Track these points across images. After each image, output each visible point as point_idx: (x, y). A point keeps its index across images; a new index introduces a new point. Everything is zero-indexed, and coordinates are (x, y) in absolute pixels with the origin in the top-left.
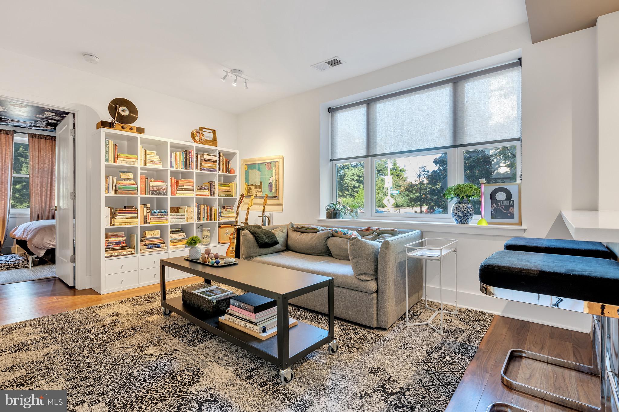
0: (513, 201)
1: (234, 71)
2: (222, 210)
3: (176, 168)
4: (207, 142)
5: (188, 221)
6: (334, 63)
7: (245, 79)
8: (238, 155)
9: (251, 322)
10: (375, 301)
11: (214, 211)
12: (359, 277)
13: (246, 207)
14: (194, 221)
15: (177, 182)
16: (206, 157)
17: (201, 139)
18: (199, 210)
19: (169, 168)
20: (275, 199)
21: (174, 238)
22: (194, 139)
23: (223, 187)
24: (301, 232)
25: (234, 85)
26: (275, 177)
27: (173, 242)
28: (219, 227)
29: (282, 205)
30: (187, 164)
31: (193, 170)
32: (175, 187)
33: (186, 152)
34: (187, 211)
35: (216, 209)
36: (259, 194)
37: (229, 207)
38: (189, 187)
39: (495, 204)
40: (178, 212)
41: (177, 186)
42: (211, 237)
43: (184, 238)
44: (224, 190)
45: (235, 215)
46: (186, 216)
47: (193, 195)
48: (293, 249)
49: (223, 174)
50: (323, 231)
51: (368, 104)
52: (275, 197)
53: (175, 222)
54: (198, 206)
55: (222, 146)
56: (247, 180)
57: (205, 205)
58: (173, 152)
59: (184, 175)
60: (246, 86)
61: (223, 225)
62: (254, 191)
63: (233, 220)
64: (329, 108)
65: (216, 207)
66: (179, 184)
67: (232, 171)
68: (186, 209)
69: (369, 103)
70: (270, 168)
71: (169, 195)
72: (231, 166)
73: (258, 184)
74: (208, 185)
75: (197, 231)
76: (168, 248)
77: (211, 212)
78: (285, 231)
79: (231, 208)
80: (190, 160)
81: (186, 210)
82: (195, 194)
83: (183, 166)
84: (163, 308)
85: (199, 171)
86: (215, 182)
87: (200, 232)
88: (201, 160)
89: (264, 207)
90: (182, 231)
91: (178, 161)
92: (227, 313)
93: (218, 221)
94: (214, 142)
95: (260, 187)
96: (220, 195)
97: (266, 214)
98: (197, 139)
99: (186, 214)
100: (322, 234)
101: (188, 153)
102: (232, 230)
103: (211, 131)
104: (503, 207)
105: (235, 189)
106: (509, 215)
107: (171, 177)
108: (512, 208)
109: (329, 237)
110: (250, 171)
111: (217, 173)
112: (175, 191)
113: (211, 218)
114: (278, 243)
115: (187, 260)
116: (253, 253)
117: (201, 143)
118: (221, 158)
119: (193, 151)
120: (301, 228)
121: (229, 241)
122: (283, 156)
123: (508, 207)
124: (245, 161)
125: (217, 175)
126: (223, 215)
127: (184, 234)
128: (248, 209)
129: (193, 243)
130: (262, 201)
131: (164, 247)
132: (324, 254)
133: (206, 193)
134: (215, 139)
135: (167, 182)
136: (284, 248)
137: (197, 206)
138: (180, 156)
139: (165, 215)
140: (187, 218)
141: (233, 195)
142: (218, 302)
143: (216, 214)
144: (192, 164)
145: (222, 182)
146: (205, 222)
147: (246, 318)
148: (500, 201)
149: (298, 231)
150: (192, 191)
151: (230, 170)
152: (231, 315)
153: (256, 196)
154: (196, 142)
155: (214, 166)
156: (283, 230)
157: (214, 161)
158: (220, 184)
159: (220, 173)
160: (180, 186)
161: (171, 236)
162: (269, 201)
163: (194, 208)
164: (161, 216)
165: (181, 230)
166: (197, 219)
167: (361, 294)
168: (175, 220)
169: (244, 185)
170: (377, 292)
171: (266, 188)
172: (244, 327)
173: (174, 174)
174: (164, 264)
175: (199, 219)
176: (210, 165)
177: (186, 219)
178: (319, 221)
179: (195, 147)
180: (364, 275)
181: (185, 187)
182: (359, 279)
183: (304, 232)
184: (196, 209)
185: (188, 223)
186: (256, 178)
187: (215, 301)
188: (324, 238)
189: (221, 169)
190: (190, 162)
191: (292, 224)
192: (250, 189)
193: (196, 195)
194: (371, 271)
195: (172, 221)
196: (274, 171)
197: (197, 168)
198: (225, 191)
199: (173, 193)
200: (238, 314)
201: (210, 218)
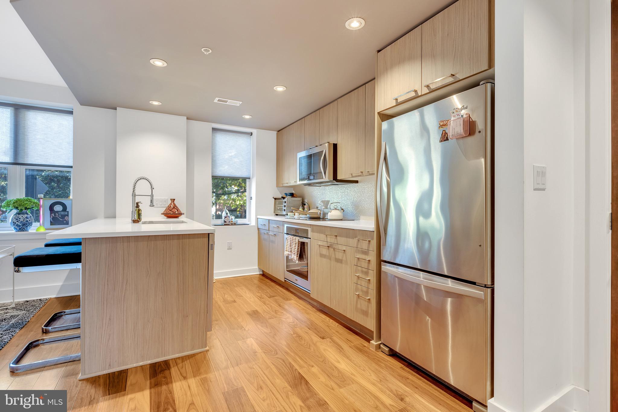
0: (68, 211)
39: (53, 214)
104: (60, 216)
106: (65, 222)
108: (67, 217)
123: (63, 217)
148: (57, 212)
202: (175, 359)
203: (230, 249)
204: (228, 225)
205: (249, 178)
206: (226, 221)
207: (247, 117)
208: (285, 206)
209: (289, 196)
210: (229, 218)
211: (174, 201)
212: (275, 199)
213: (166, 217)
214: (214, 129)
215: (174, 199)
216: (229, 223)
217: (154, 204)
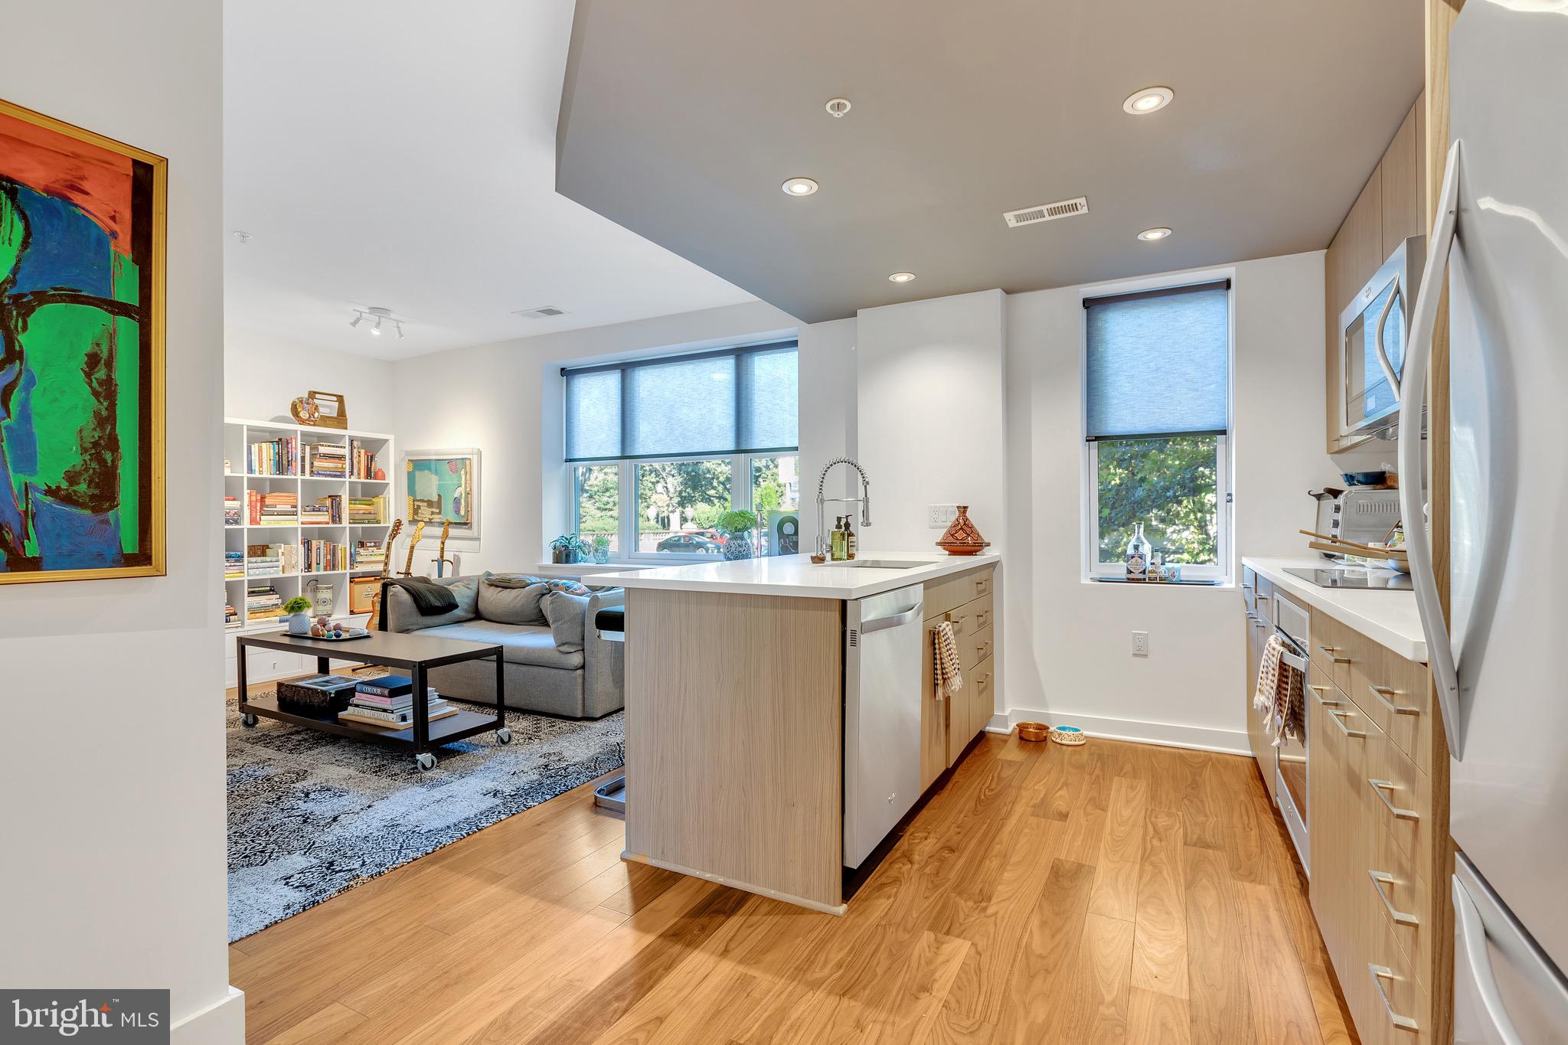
1: (374, 310)
2: (357, 550)
3: (261, 472)
4: (325, 421)
5: (285, 572)
6: (550, 312)
7: (398, 321)
8: (391, 445)
9: (385, 711)
10: (580, 680)
11: (340, 551)
12: (561, 649)
13: (408, 542)
14: (298, 572)
15: (263, 498)
16: (322, 450)
17: (311, 415)
18: (309, 550)
19: (245, 475)
20: (465, 528)
21: (256, 605)
22: (298, 416)
23: (360, 506)
24: (502, 587)
25: (376, 332)
26: (466, 488)
27: (253, 611)
28: (351, 582)
29: (479, 539)
30: (282, 464)
31: (295, 475)
32: (258, 508)
33: (281, 442)
34: (283, 554)
35: (345, 548)
36: (437, 518)
37: (372, 544)
38: (288, 508)
39: (783, 540)
40: (264, 554)
41: (261, 506)
42: (333, 602)
43: (277, 604)
44: (362, 512)
45: (383, 558)
46: (282, 562)
47: (296, 523)
48: (487, 617)
49: (359, 480)
50: (537, 583)
51: (623, 371)
52: (466, 524)
53: (258, 575)
54: (307, 543)
55: (357, 428)
56: (411, 490)
57: (322, 542)
58: (254, 444)
59: (276, 486)
60: (400, 333)
61: (359, 577)
62: (425, 513)
63: (380, 567)
64: (562, 369)
65: (344, 544)
66: (267, 503)
67: (380, 473)
68: (282, 548)
69: (626, 368)
70: (455, 471)
71: (246, 524)
72: (378, 464)
73: (435, 499)
74: (328, 502)
75: (304, 590)
76: (243, 623)
77: (334, 554)
78: (474, 586)
79: (377, 546)
80: (288, 458)
81: (280, 551)
82: (300, 520)
83: (274, 469)
84: (244, 715)
85: (307, 476)
86: (343, 497)
87: (311, 592)
88: (313, 456)
89: (443, 543)
90: (273, 591)
91: (264, 460)
92: (351, 705)
93: (348, 571)
94: (341, 419)
95: (436, 505)
96: (353, 521)
97: (448, 556)
98: (304, 415)
99: (282, 559)
100: (533, 590)
101: (285, 444)
102: (377, 587)
103: (335, 399)
104: (791, 544)
105: (385, 508)
107: (249, 491)
109: (543, 595)
110: (417, 473)
111: (347, 479)
112: (258, 516)
113: (334, 566)
114: (456, 606)
115: (285, 635)
116: (409, 625)
117: (312, 423)
118: (355, 451)
119: (296, 439)
120: (503, 581)
121: (371, 608)
122: (479, 450)
124: (408, 453)
125: (347, 483)
126: (359, 559)
127: (278, 596)
128: (412, 548)
129: (296, 607)
130: (438, 531)
131: (235, 621)
132: (537, 623)
133: (324, 517)
134: (342, 412)
135: (242, 500)
136: (472, 616)
137: (303, 543)
138: (268, 451)
139: (236, 561)
140: (283, 567)
141: (382, 521)
142: (337, 693)
143: (345, 558)
144: (294, 464)
145: (359, 496)
146: (322, 572)
147: (379, 706)
148: (788, 536)
149: (497, 586)
150: (294, 515)
151: (376, 473)
152: (357, 706)
153: (430, 523)
154: (302, 422)
155: (340, 466)
156: (469, 585)
157: (341, 458)
158: (353, 500)
159: (354, 479)
160: (267, 506)
161: (249, 601)
162: (452, 532)
163: (297, 548)
164: (229, 564)
165: (271, 590)
166: (305, 569)
167: (562, 672)
168: (257, 571)
169: (406, 501)
170: (583, 667)
171: (448, 506)
172: (375, 719)
173: (255, 484)
174: (242, 644)
175: (309, 567)
176: (331, 465)
177: (281, 568)
178: (541, 568)
179: (299, 433)
180: (566, 646)
181: (279, 508)
182: (560, 651)
183: (506, 588)
184: (301, 549)
185: (287, 575)
186: (429, 485)
187: (334, 692)
188: (536, 595)
189: (355, 471)
190: (288, 462)
191: (489, 574)
192: (419, 507)
193: (302, 523)
194: (577, 640)
195: (251, 572)
196: (463, 477)
197: (303, 471)
198: (364, 513)
199: (253, 521)
200: (367, 703)
201: (332, 565)
202: (764, 899)
203: (1141, 654)
204: (1138, 581)
205: (1224, 432)
206: (1132, 570)
207: (1154, 236)
208: (1336, 524)
209: (1362, 483)
210: (1139, 560)
211: (965, 512)
212: (1319, 497)
213: (947, 552)
214: (1089, 304)
215: (965, 508)
216: (1141, 576)
217: (871, 521)
